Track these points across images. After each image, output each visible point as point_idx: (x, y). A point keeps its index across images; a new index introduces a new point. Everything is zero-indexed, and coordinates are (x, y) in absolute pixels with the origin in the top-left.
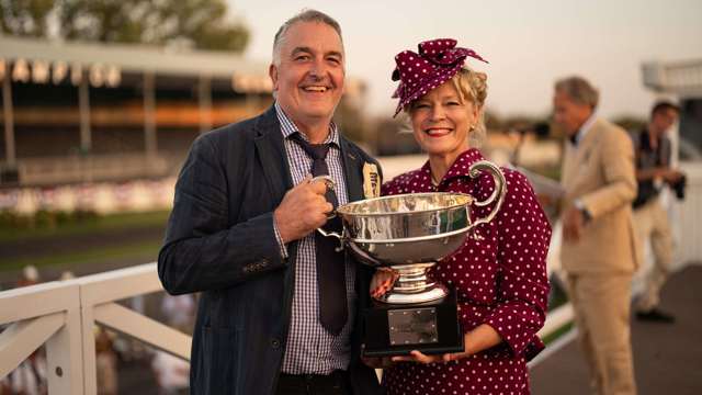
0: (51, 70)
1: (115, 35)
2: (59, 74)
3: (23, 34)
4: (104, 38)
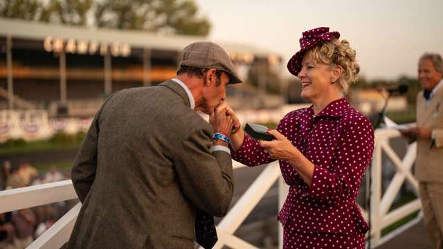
0: (89, 46)
1: (127, 24)
2: (93, 48)
3: (73, 24)
4: (120, 26)
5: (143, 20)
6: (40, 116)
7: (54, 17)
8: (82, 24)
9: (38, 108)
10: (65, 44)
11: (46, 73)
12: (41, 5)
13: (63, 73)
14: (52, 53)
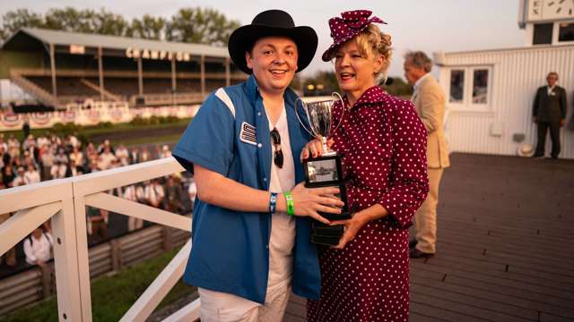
0: (159, 54)
1: (190, 39)
2: (163, 56)
3: (150, 38)
4: (185, 41)
5: (201, 36)
6: (124, 106)
7: (136, 33)
8: (157, 38)
9: (122, 100)
10: (142, 52)
11: (129, 74)
12: (127, 24)
13: (140, 74)
14: (132, 59)
